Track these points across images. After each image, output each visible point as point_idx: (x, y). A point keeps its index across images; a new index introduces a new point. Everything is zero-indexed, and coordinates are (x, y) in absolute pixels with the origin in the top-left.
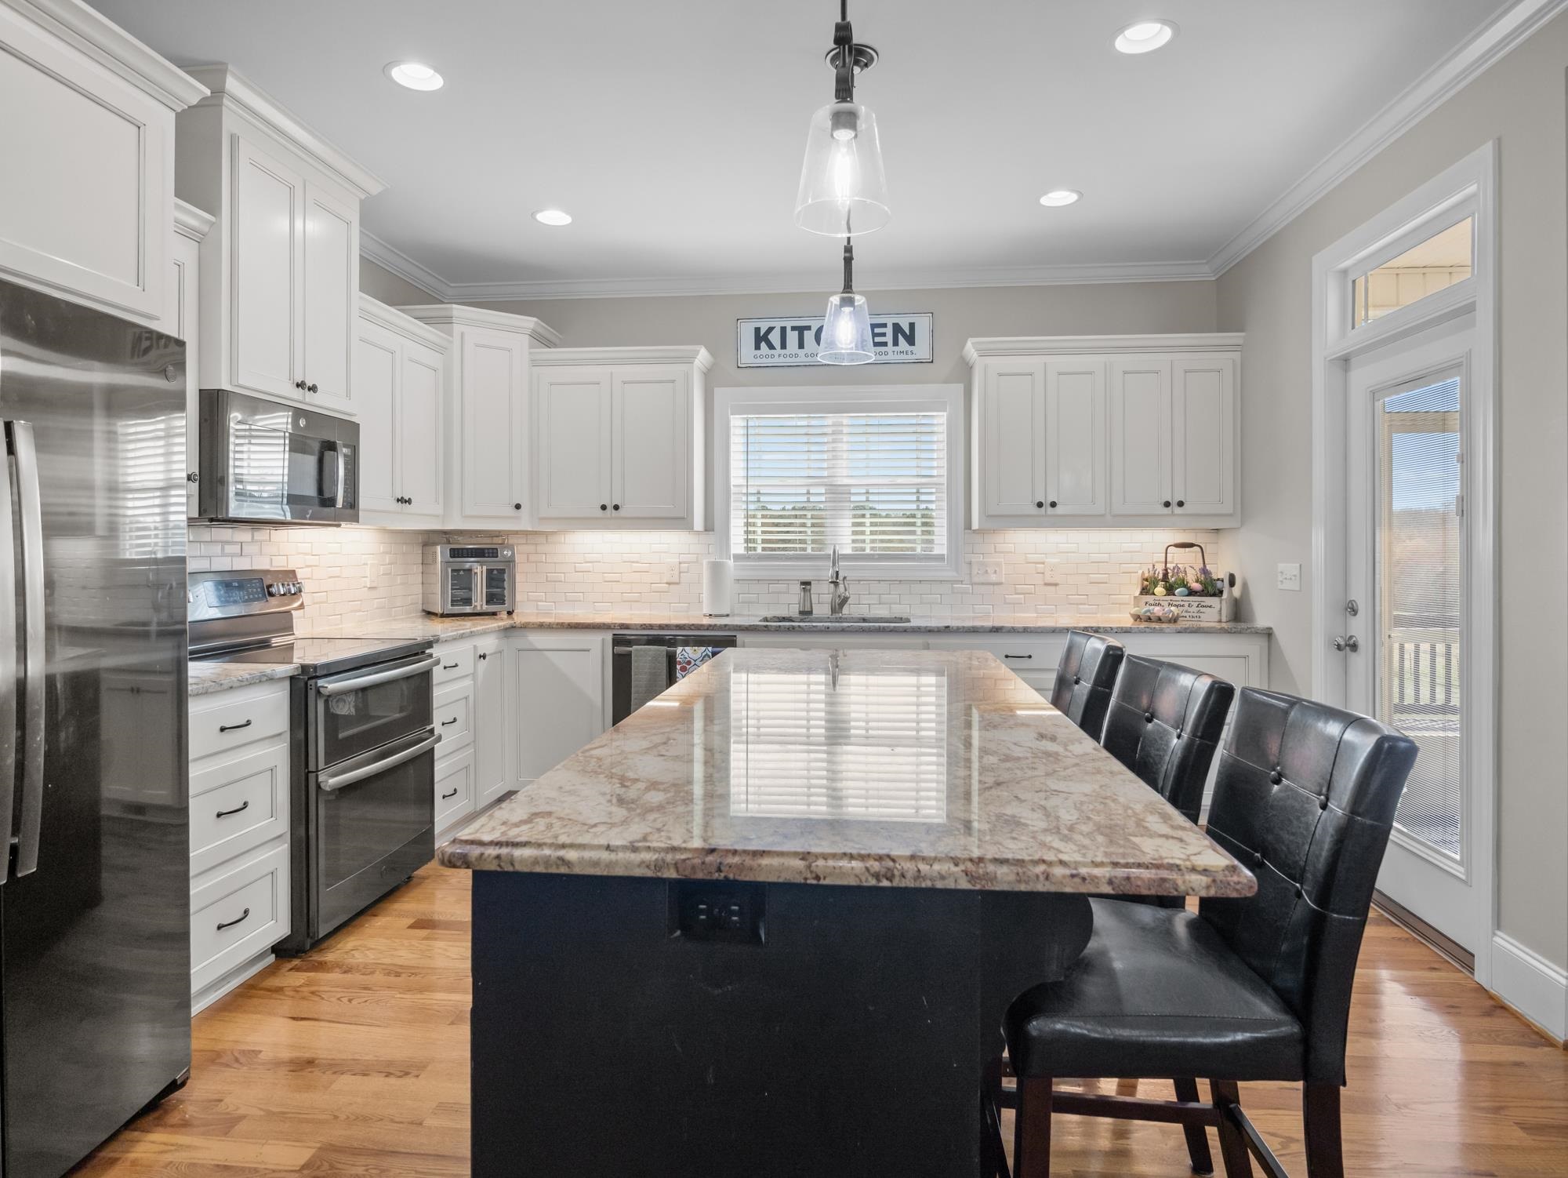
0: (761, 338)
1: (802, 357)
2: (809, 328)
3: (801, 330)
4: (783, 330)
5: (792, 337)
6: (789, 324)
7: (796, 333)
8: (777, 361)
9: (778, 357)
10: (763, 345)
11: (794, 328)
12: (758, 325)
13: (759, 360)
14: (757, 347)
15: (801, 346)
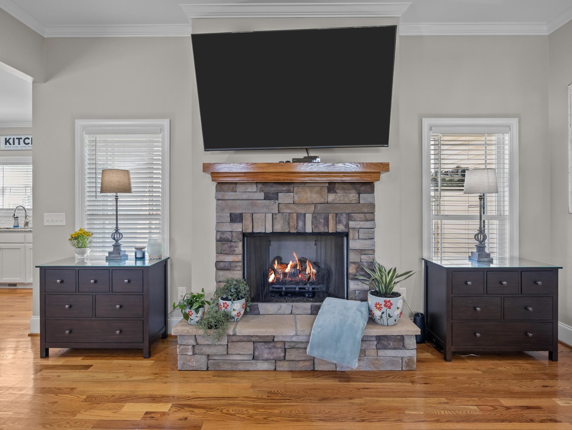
0: (7, 141)
1: (20, 147)
2: (21, 138)
3: (19, 139)
4: (14, 139)
5: (16, 141)
6: (15, 137)
7: (18, 140)
8: (12, 148)
9: (12, 147)
10: (8, 143)
11: (17, 138)
12: (6, 137)
13: (6, 148)
14: (6, 144)
15: (19, 144)
